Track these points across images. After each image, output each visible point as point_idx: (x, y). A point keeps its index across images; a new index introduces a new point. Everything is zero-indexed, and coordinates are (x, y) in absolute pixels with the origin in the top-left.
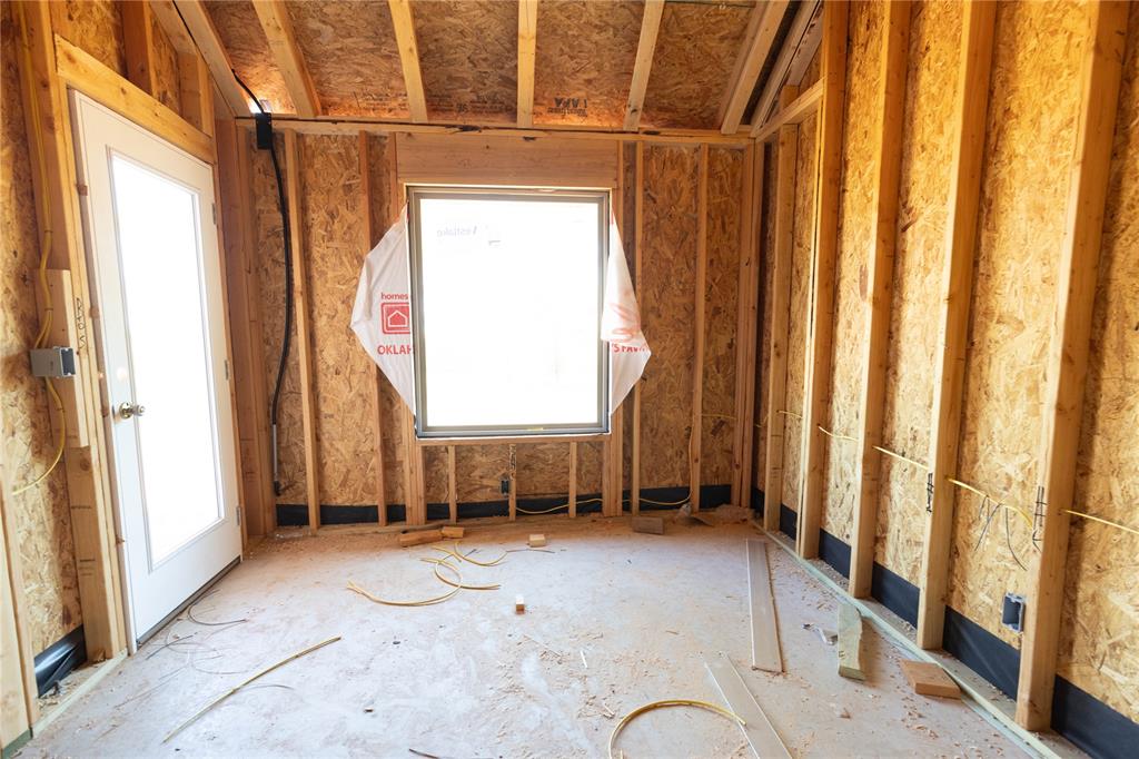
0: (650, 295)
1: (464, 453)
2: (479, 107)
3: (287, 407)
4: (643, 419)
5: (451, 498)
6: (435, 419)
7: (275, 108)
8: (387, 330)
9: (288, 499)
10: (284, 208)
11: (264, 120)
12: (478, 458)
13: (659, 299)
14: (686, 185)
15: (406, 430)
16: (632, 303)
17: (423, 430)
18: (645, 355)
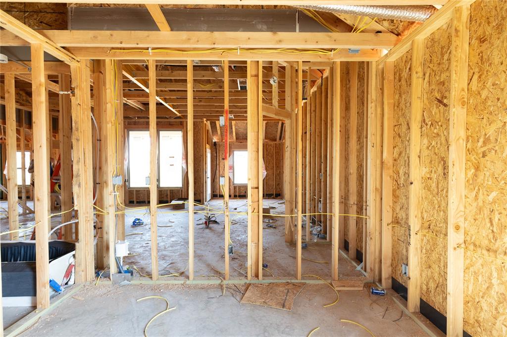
0: (267, 164)
1: (240, 187)
2: (243, 139)
3: (215, 180)
4: (266, 183)
5: (237, 194)
6: (236, 182)
7: (216, 141)
8: (229, 170)
9: (215, 193)
10: (216, 154)
11: (215, 142)
12: (242, 188)
13: (269, 165)
14: (272, 149)
15: (232, 184)
16: (264, 166)
17: (234, 184)
18: (266, 173)
